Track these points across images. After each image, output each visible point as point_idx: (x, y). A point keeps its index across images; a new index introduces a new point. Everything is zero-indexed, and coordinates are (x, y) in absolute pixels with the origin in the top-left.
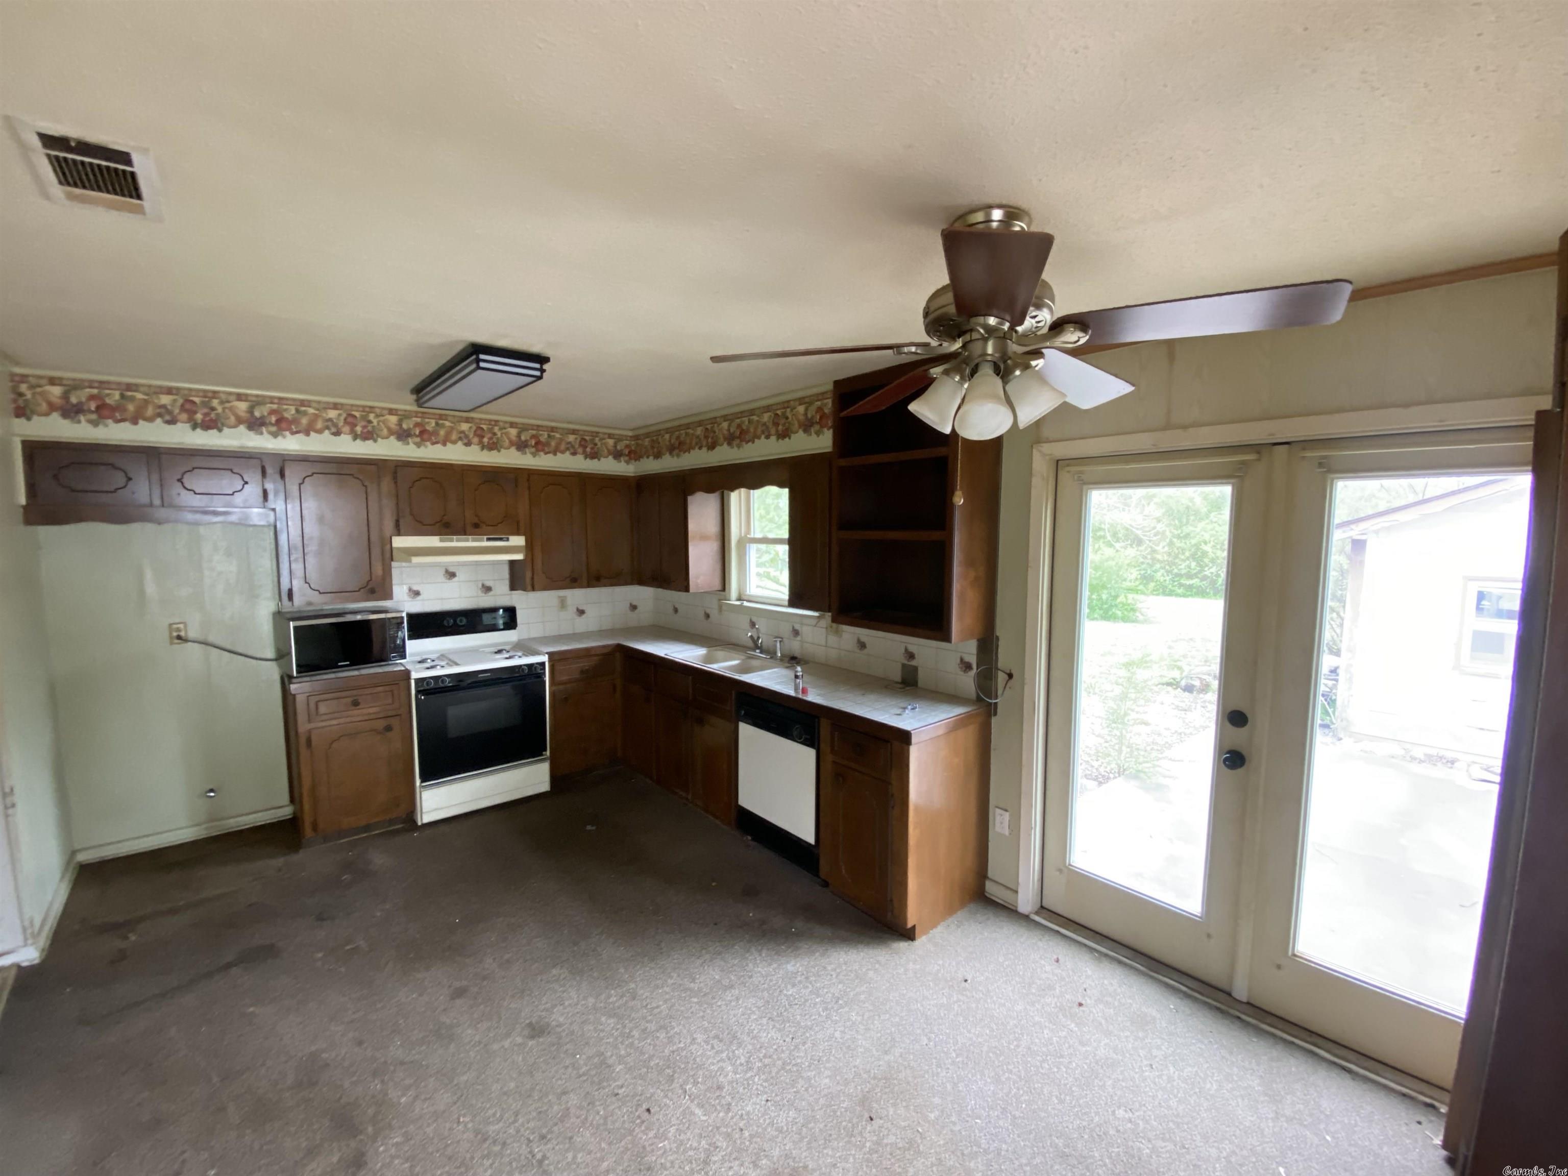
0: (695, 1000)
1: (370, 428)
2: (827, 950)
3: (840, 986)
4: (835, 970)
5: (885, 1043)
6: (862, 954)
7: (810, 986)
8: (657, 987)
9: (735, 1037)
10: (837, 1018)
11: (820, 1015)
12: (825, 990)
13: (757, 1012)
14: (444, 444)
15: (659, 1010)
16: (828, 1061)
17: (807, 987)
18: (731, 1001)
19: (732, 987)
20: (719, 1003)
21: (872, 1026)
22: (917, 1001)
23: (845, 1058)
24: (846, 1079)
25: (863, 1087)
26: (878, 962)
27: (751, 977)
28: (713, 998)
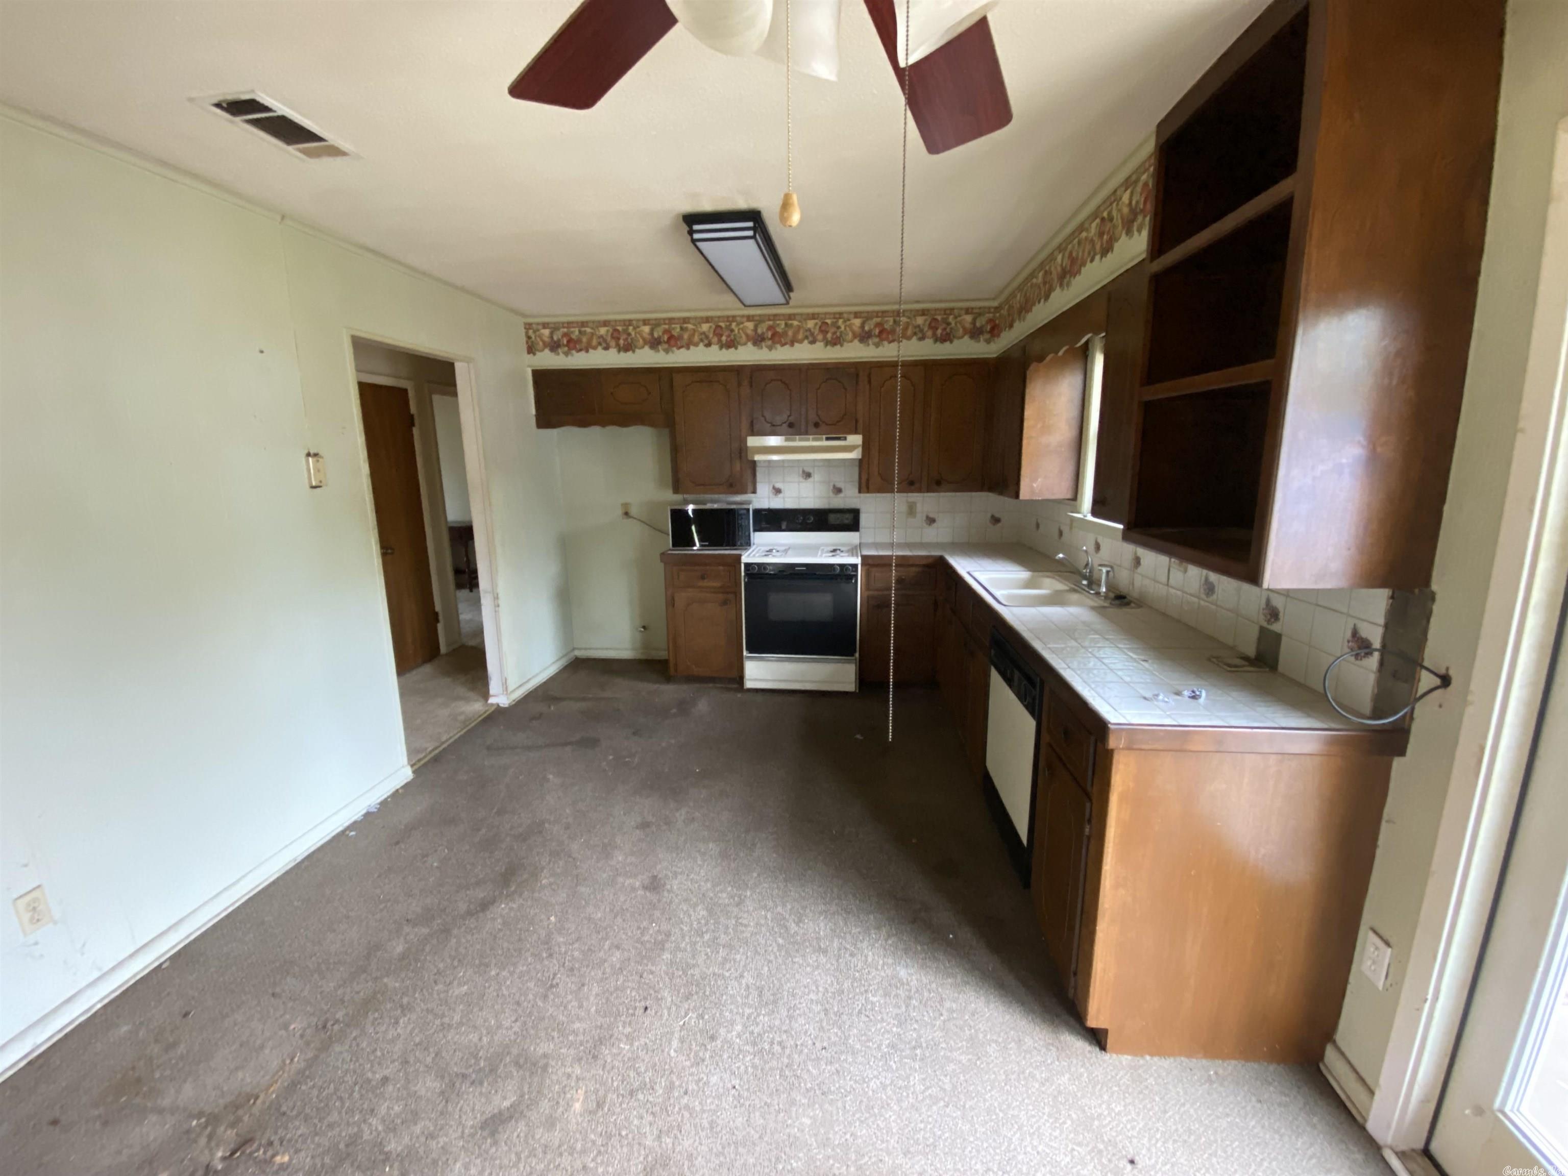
0: (780, 941)
1: (732, 337)
2: (968, 983)
3: (939, 1034)
4: (951, 1011)
5: (917, 1142)
6: (1008, 1017)
7: (904, 1009)
8: (765, 907)
9: (775, 1002)
10: (894, 1067)
11: (879, 1047)
12: (916, 1026)
13: (820, 995)
14: (792, 345)
15: (744, 929)
16: (831, 1102)
17: (899, 1007)
18: (808, 965)
19: (825, 952)
20: (796, 960)
21: (924, 1110)
22: (1020, 1128)
23: (854, 1115)
24: (828, 1139)
25: (837, 1165)
26: (1019, 1042)
27: (852, 955)
28: (797, 951)
